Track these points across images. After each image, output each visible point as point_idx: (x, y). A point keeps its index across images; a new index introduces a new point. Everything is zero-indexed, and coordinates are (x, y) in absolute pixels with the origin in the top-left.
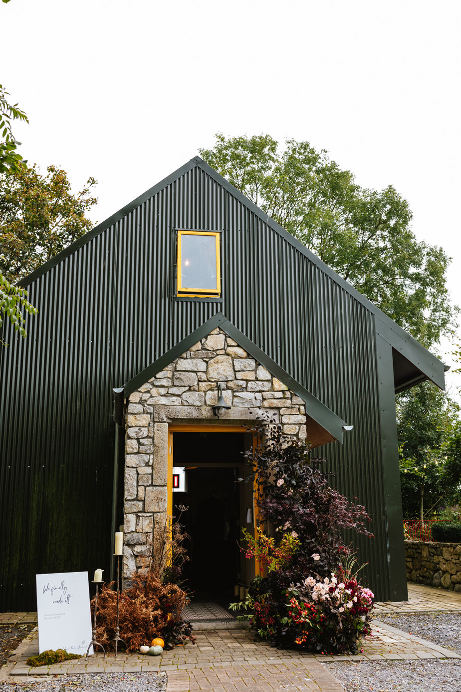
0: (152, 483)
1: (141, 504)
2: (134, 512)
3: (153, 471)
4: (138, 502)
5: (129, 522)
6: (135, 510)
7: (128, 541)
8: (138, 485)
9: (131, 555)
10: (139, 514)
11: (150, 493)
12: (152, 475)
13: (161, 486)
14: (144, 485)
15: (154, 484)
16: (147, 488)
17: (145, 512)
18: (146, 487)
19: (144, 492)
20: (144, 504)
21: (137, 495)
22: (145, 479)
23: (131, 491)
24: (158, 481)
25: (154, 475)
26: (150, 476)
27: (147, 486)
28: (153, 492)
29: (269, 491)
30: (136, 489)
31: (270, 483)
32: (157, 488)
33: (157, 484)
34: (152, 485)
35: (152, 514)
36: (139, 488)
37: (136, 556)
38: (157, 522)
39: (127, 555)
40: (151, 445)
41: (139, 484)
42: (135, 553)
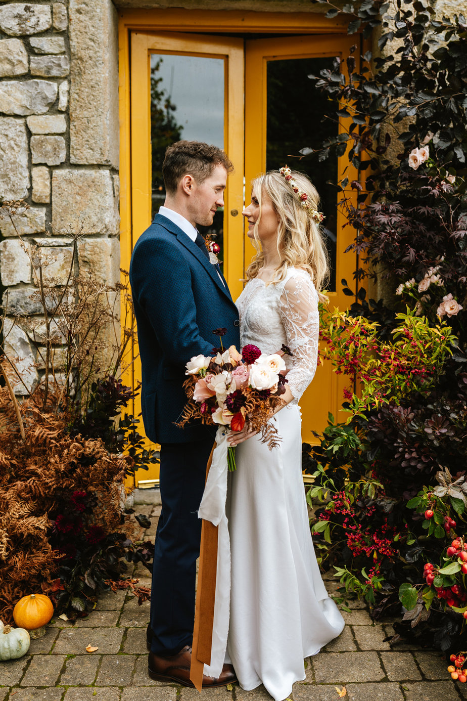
0: (68, 157)
1: (42, 213)
2: (26, 235)
3: (69, 127)
4: (34, 210)
5: (13, 259)
6: (28, 230)
7: (13, 306)
8: (31, 165)
9: (21, 340)
10: (38, 240)
11: (64, 185)
12: (66, 135)
13: (92, 166)
14: (45, 165)
15: (73, 160)
16: (56, 172)
17: (54, 236)
18: (51, 168)
19: (48, 183)
20: (49, 214)
21: (30, 189)
22: (49, 148)
23: (13, 179)
24: (83, 155)
25: (73, 138)
26: (62, 139)
27: (57, 167)
28: (71, 182)
29: (383, 186)
30: (27, 174)
31: (387, 162)
32: (82, 171)
33: (81, 162)
34: (68, 164)
35: (70, 240)
36: (36, 171)
37: (36, 345)
38: (85, 262)
39: (12, 342)
40: (63, 53)
41: (34, 162)
42: (31, 335)
